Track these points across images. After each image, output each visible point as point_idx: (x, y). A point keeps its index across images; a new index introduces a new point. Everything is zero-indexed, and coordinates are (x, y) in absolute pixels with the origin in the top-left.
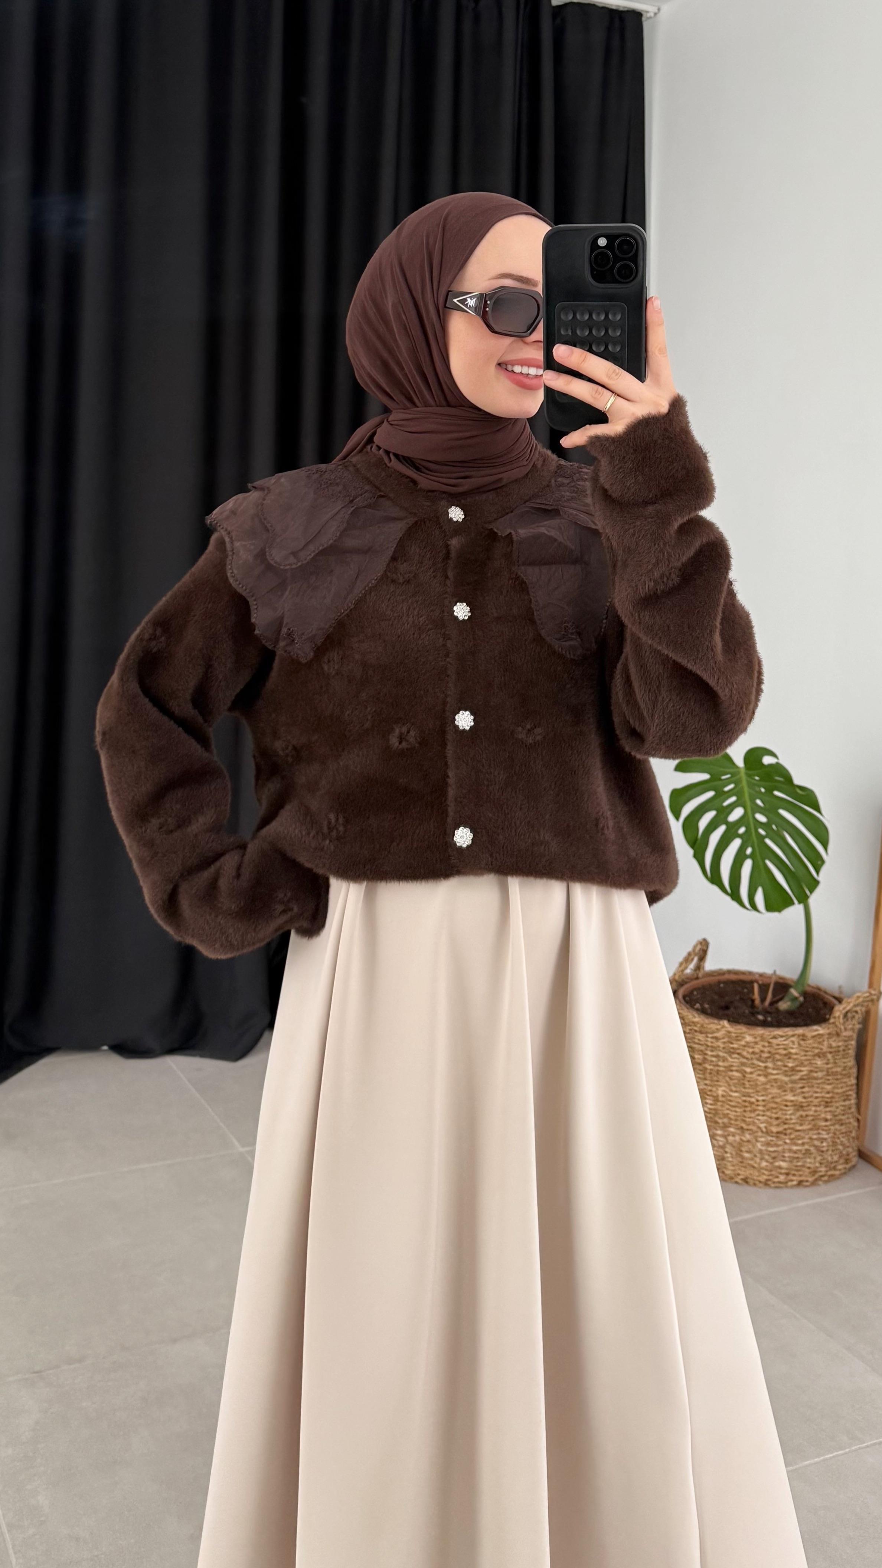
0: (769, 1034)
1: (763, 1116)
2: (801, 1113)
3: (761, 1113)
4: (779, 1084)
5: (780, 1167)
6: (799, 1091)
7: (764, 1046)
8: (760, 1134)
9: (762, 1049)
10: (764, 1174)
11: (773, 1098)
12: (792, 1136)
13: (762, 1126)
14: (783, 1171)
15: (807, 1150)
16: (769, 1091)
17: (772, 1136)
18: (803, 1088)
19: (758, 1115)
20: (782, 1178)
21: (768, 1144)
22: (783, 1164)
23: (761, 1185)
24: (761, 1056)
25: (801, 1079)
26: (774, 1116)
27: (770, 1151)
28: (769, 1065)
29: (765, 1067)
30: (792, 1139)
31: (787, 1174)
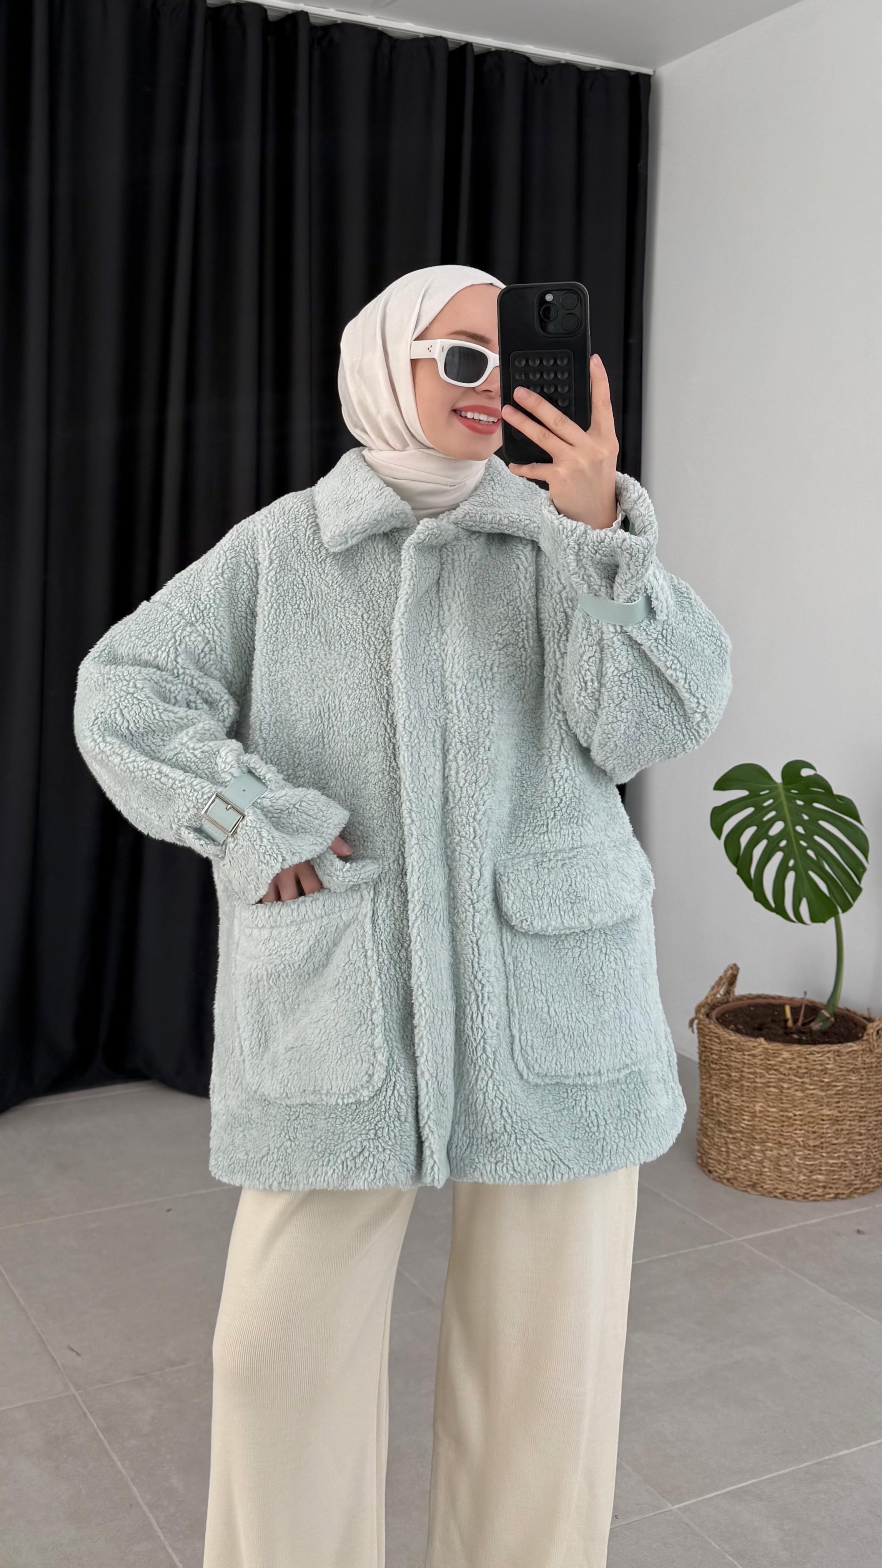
0: (805, 1050)
1: (800, 1130)
2: (837, 1127)
3: (799, 1127)
4: (815, 1099)
5: (817, 1181)
6: (835, 1105)
7: (801, 1062)
8: (797, 1148)
9: (800, 1065)
10: (802, 1188)
11: (810, 1112)
12: (829, 1150)
13: (800, 1139)
14: (821, 1184)
15: (843, 1164)
16: (806, 1106)
17: (809, 1150)
18: (838, 1102)
19: (796, 1129)
20: (820, 1191)
21: (806, 1158)
22: (820, 1177)
23: (799, 1198)
24: (798, 1072)
25: (836, 1094)
26: (811, 1130)
27: (807, 1165)
28: (807, 1080)
29: (803, 1082)
30: (828, 1153)
31: (824, 1187)
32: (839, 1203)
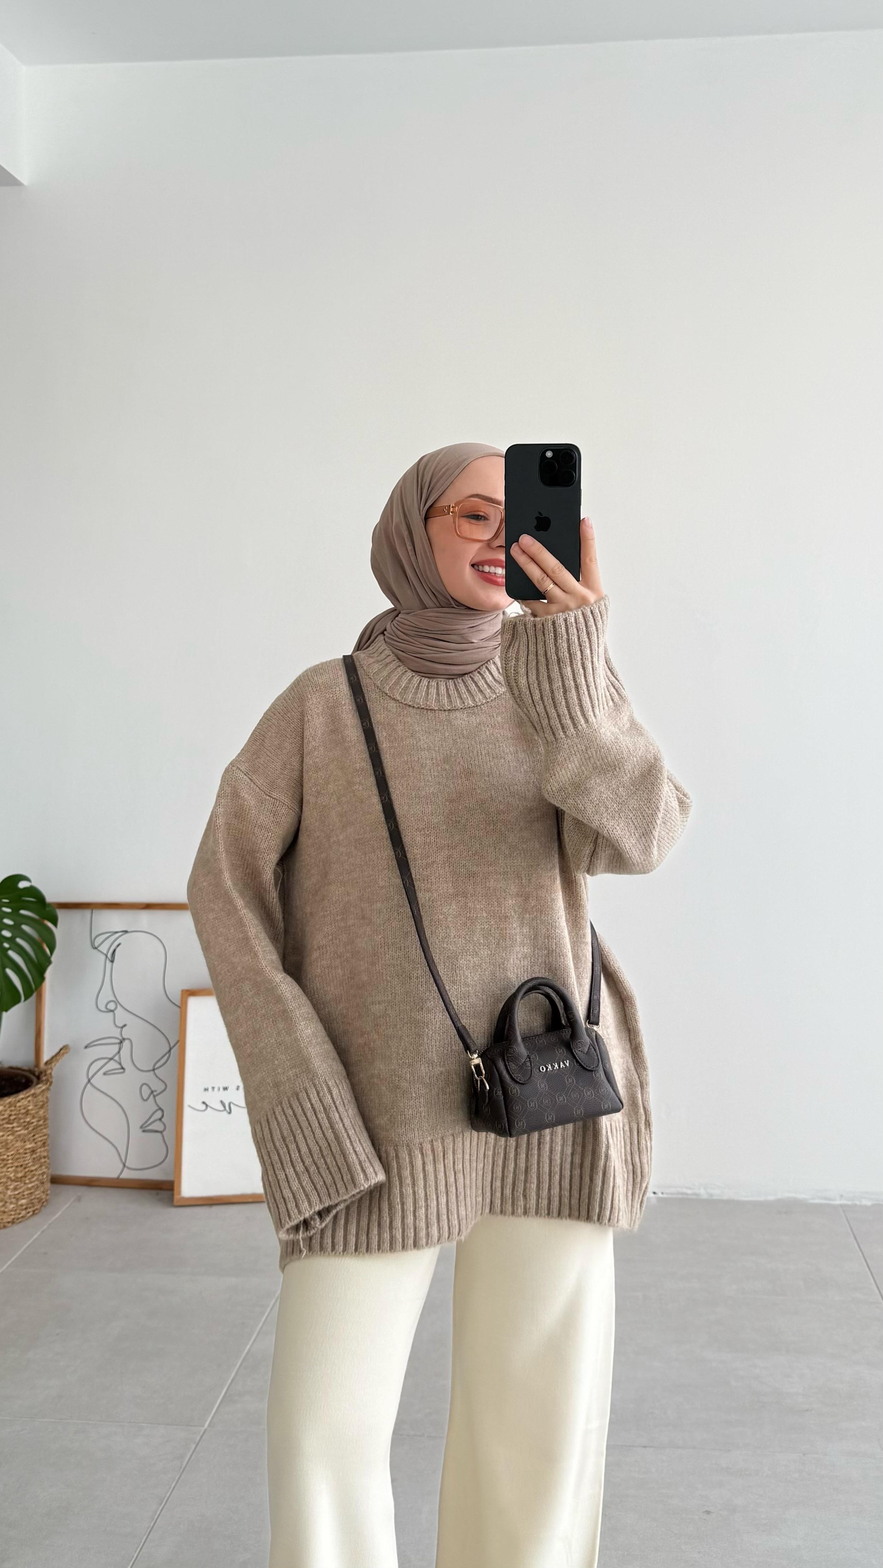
0: (14, 1099)
1: (12, 1167)
2: (34, 1156)
3: (11, 1165)
5: (22, 1205)
6: (32, 1139)
7: (11, 1111)
8: (9, 1183)
9: (10, 1113)
10: (11, 1215)
11: (18, 1150)
12: (29, 1177)
13: (12, 1175)
14: (24, 1207)
15: (37, 1185)
16: (15, 1146)
17: (18, 1181)
18: (34, 1136)
19: (8, 1168)
20: (23, 1213)
21: (15, 1189)
22: (24, 1201)
23: (10, 1224)
24: (10, 1120)
25: (34, 1129)
26: (19, 1164)
27: (16, 1195)
28: (15, 1125)
29: (13, 1128)
30: (29, 1179)
31: (26, 1209)
32: (36, 1219)
